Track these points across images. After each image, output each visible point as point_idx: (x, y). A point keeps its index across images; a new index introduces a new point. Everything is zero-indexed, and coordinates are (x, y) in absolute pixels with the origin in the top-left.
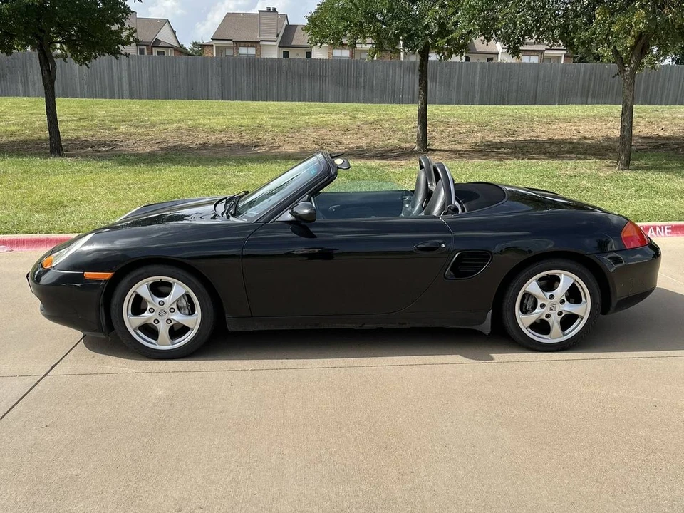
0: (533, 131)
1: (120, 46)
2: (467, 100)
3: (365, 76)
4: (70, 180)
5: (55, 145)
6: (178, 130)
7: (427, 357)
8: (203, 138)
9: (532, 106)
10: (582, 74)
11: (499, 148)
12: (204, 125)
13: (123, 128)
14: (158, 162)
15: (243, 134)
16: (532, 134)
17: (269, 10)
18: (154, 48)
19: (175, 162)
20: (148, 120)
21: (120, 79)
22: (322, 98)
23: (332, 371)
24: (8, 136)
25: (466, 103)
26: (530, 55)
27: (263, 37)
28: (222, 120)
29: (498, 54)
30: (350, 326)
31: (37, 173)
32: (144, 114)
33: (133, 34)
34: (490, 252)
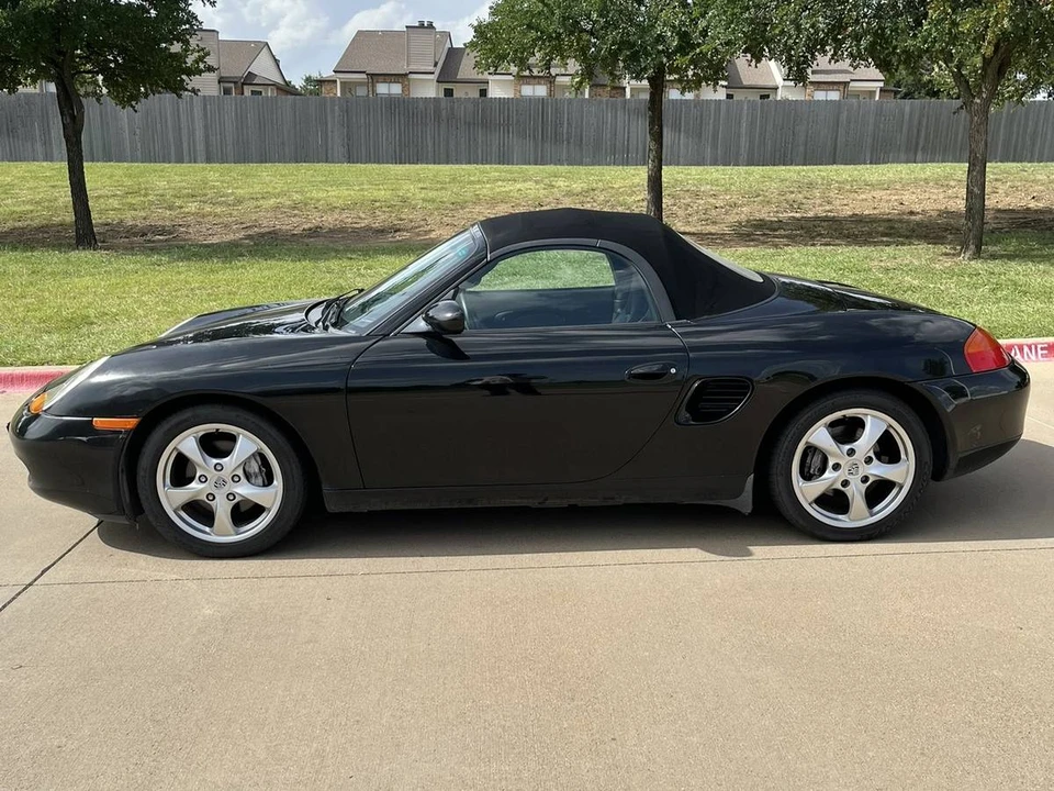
0: (829, 203)
1: (184, 77)
2: (728, 158)
3: (568, 124)
4: (103, 283)
5: (84, 233)
6: (277, 208)
7: (648, 552)
8: (315, 220)
9: (829, 167)
10: (907, 117)
11: (775, 230)
12: (318, 200)
13: (192, 207)
14: (242, 255)
15: (378, 213)
16: (827, 208)
17: (422, 25)
18: (245, 87)
19: (267, 256)
20: (232, 194)
21: (192, 133)
22: (504, 159)
23: (493, 574)
24: (14, 220)
25: (726, 163)
26: (827, 90)
27: (413, 67)
28: (346, 193)
29: (776, 88)
30: (524, 503)
31: (53, 274)
32: (225, 185)
33: (204, 57)
34: (751, 381)
